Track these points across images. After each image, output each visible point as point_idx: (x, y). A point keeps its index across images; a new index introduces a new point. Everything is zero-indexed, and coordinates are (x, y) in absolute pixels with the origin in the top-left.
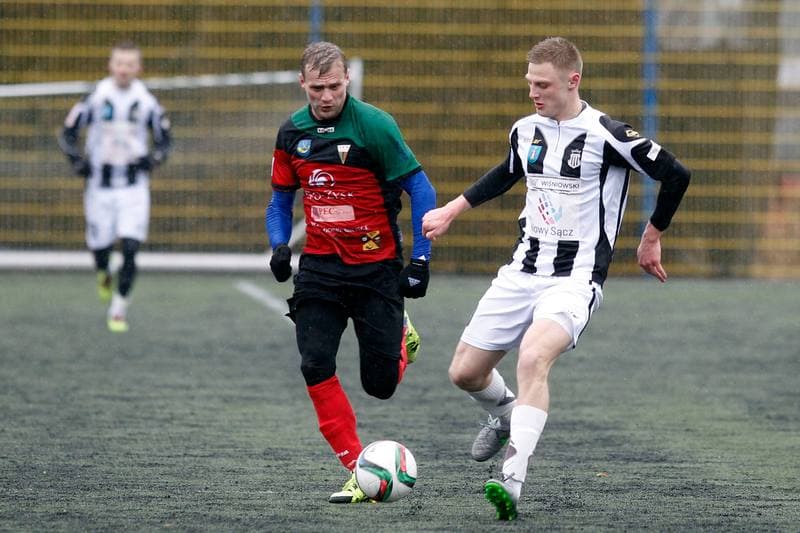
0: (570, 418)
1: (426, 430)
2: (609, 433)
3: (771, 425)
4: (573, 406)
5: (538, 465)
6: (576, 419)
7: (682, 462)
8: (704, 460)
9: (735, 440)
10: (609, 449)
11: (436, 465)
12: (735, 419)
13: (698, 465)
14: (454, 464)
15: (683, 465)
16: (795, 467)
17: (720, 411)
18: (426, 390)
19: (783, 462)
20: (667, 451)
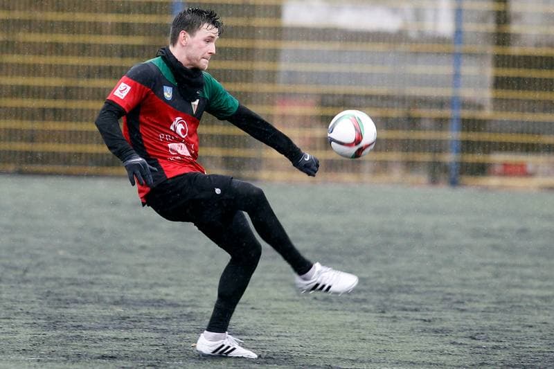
0: (152, 297)
1: (37, 305)
2: (189, 310)
3: (319, 305)
4: (151, 286)
5: (140, 336)
6: (158, 297)
7: (258, 335)
8: (276, 334)
9: (295, 317)
10: (193, 323)
11: (55, 335)
12: (289, 300)
13: (272, 338)
14: (71, 334)
15: (260, 338)
16: (353, 341)
17: (274, 293)
18: (26, 271)
19: (341, 337)
20: (243, 325)
